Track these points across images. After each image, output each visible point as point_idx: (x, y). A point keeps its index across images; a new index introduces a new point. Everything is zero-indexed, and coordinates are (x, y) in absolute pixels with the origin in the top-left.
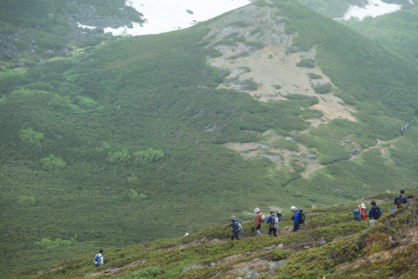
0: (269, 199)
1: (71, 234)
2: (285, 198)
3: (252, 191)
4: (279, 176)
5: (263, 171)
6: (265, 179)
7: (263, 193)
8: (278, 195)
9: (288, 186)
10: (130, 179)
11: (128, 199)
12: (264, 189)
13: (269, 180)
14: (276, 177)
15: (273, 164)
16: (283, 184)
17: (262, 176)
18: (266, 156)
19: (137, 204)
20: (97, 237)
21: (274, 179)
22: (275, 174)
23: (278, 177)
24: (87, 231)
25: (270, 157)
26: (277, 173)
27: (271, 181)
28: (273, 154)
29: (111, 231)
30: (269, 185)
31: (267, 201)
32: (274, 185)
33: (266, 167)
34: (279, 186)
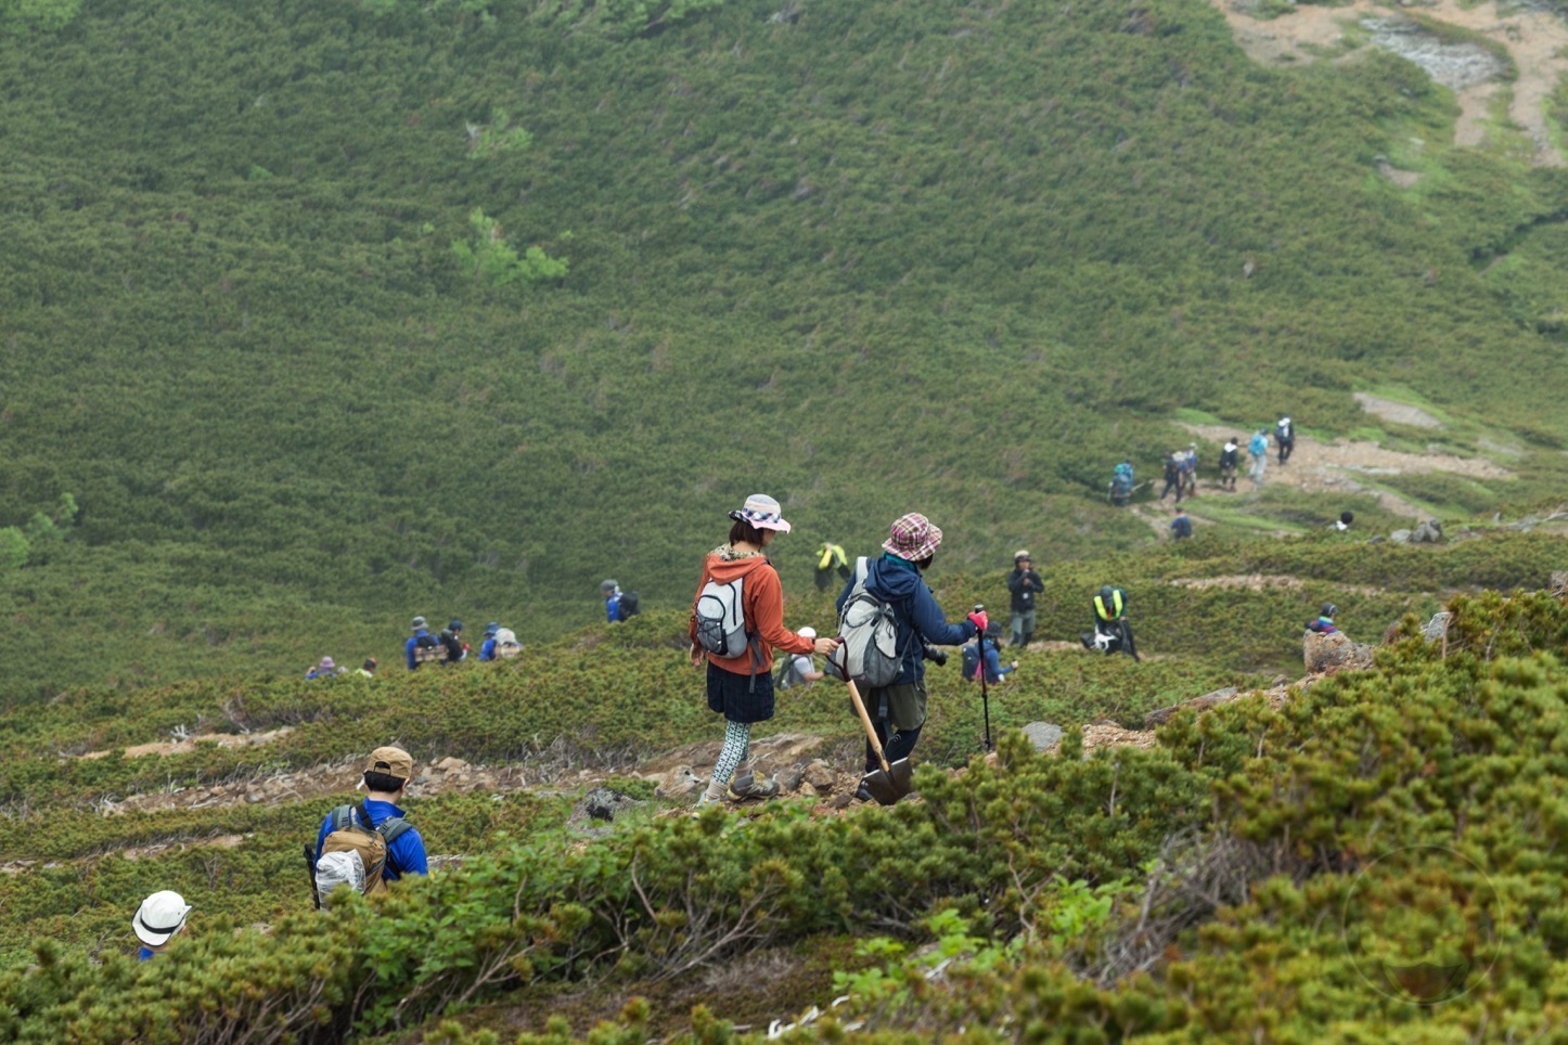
0: (1370, 339)
1: (43, 490)
2: (1475, 342)
3: (1264, 280)
4: (1460, 187)
5: (1363, 147)
6: (1367, 204)
7: (1334, 298)
8: (1435, 317)
9: (1514, 261)
10: (481, 141)
11: (443, 276)
12: (1345, 270)
13: (1393, 208)
14: (1441, 195)
15: (1438, 105)
16: (1484, 243)
17: (1353, 183)
18: (1397, 45)
19: (498, 317)
20: (203, 519)
21: (1426, 203)
22: (1443, 176)
23: (1455, 196)
24: (146, 473)
25: (1428, 58)
26: (1454, 165)
27: (1405, 216)
28: (1450, 37)
29: (302, 483)
30: (1387, 244)
31: (1351, 352)
32: (1422, 247)
33: (1389, 123)
34: (1448, 260)
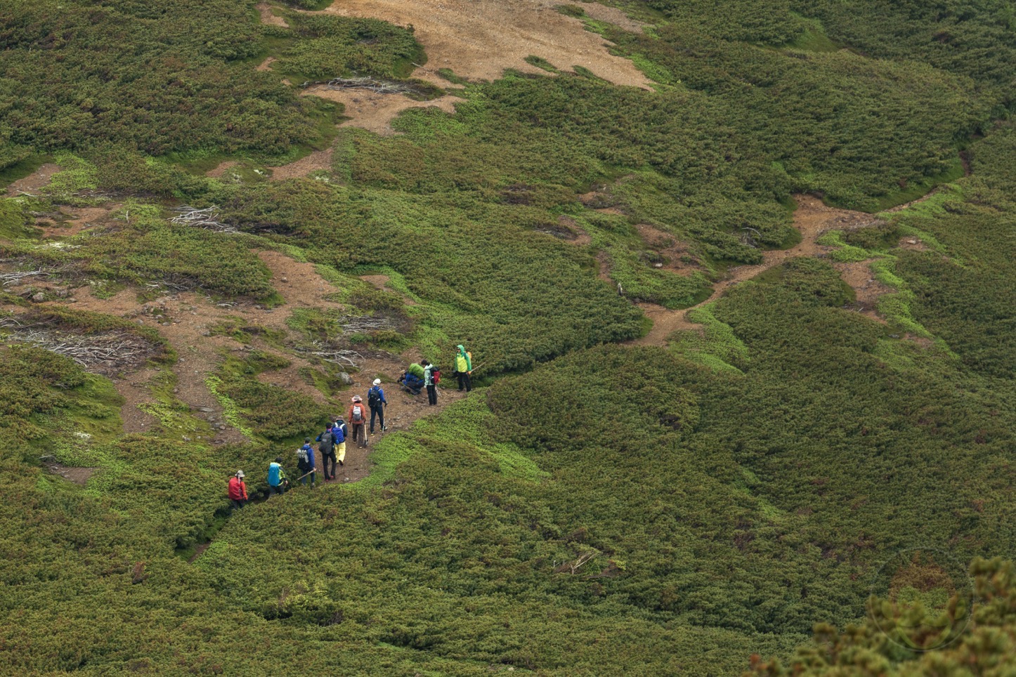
0: (90, 645)
2: (209, 634)
4: (144, 477)
5: (26, 447)
6: (45, 504)
7: (36, 607)
8: (155, 614)
9: (221, 547)
12: (40, 576)
13: (74, 507)
14: (123, 487)
15: (97, 397)
16: (184, 531)
17: (23, 484)
18: (38, 340)
21: (108, 497)
22: (119, 467)
23: (139, 487)
25: (73, 349)
26: (128, 455)
27: (89, 512)
30: (79, 544)
32: (120, 541)
33: (47, 420)
34: (151, 551)
